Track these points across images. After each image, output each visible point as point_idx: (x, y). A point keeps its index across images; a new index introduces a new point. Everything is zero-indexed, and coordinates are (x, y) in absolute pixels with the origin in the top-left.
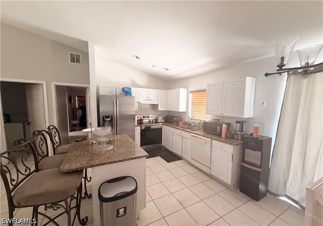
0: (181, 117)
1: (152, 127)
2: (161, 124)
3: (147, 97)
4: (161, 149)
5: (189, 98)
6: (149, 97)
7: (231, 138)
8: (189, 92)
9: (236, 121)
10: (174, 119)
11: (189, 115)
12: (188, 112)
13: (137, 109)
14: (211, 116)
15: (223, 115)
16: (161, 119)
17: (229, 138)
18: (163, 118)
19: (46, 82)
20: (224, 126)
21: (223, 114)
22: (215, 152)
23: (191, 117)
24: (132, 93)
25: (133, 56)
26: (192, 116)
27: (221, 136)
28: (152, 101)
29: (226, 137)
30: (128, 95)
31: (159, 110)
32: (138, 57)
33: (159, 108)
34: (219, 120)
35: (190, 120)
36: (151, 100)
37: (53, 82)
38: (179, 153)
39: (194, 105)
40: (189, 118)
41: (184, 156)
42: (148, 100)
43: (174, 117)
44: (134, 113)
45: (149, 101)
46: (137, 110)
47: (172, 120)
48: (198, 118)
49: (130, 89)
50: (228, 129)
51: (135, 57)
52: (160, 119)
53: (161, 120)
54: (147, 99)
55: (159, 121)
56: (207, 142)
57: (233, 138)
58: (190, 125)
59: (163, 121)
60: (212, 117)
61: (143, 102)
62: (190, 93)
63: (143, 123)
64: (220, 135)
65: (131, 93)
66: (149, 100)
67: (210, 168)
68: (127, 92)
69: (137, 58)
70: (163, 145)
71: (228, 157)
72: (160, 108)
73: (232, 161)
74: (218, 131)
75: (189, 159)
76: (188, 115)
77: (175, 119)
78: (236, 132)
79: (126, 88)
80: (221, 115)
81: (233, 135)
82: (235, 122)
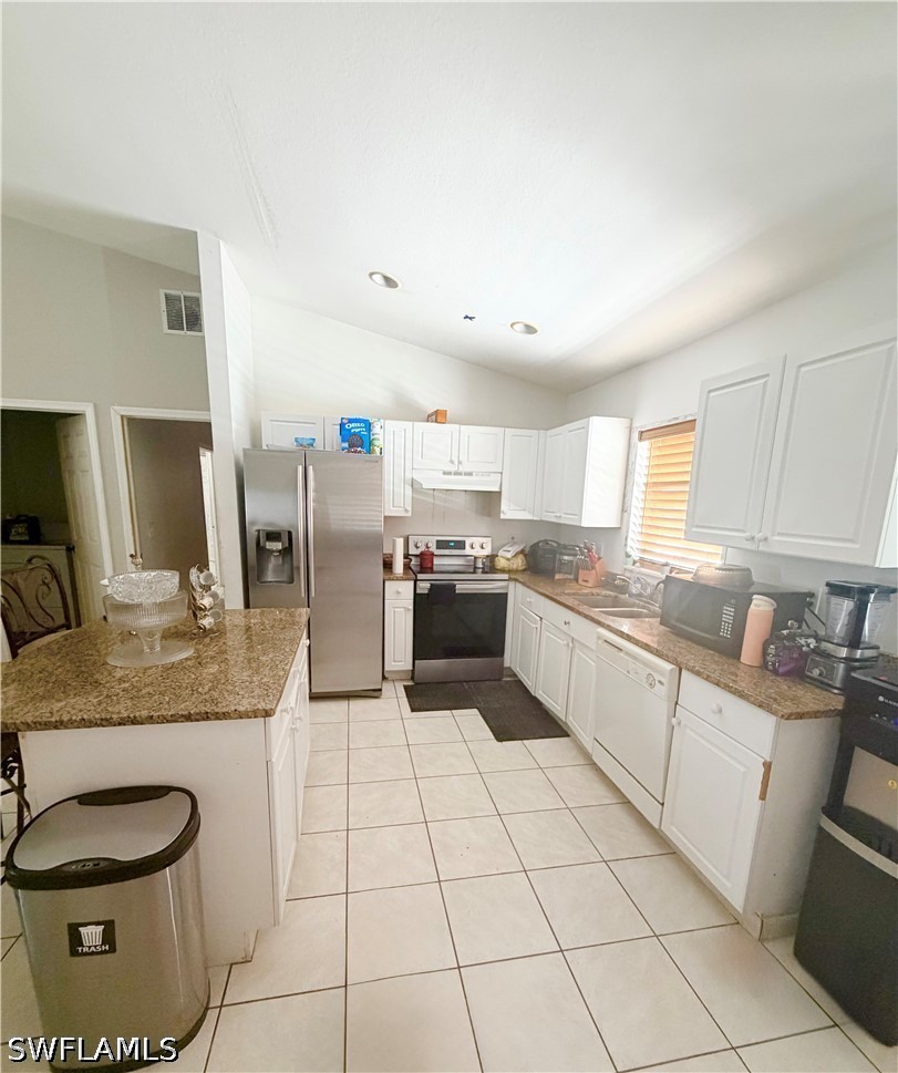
0: (589, 550)
1: (461, 588)
2: (506, 576)
3: (452, 462)
4: (500, 680)
5: (634, 463)
6: (460, 463)
7: (787, 674)
8: (636, 435)
9: (828, 584)
10: (560, 560)
11: (629, 542)
12: (624, 529)
13: (406, 511)
14: (720, 550)
15: (762, 548)
16: (509, 555)
17: (775, 672)
18: (522, 552)
19: (95, 406)
20: (761, 607)
21: (766, 539)
22: (688, 731)
23: (636, 555)
24: (376, 442)
25: (371, 274)
26: (644, 551)
27: (738, 657)
28: (474, 478)
29: (764, 665)
30: (360, 452)
31: (502, 516)
32: (393, 278)
33: (503, 508)
34: (748, 570)
35: (630, 566)
36: (470, 474)
37: (116, 408)
38: (555, 706)
39: (652, 497)
40: (628, 556)
41: (573, 723)
42: (456, 473)
43: (565, 548)
44: (379, 527)
45: (463, 477)
46: (409, 514)
47: (554, 562)
48: (663, 561)
49: (368, 425)
50: (778, 623)
51: (378, 278)
52: (508, 557)
53: (508, 559)
54: (453, 469)
55: (501, 563)
56: (658, 677)
57: (798, 673)
58: (623, 589)
59: (519, 563)
60: (724, 557)
61: (432, 480)
62: (640, 439)
63: (435, 568)
64: (733, 650)
65: (371, 443)
66: (460, 474)
67: (663, 804)
68: (357, 438)
69: (389, 282)
70: (507, 664)
71: (742, 769)
72: (508, 511)
73: (763, 797)
74: (726, 632)
75: (588, 744)
76: (626, 545)
77: (566, 558)
78: (825, 645)
79: (351, 421)
80: (753, 547)
81: (804, 656)
82: (826, 589)
